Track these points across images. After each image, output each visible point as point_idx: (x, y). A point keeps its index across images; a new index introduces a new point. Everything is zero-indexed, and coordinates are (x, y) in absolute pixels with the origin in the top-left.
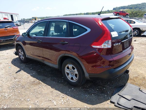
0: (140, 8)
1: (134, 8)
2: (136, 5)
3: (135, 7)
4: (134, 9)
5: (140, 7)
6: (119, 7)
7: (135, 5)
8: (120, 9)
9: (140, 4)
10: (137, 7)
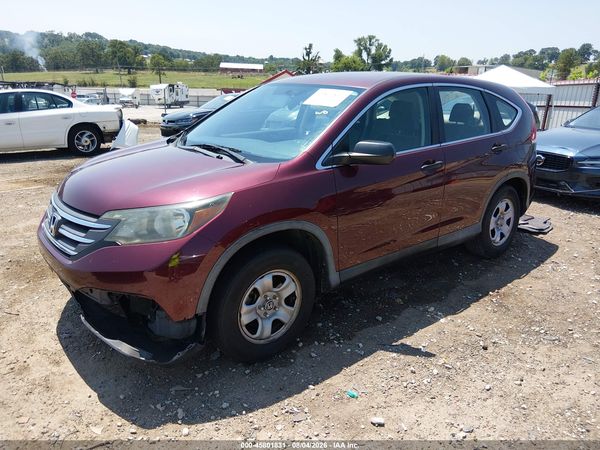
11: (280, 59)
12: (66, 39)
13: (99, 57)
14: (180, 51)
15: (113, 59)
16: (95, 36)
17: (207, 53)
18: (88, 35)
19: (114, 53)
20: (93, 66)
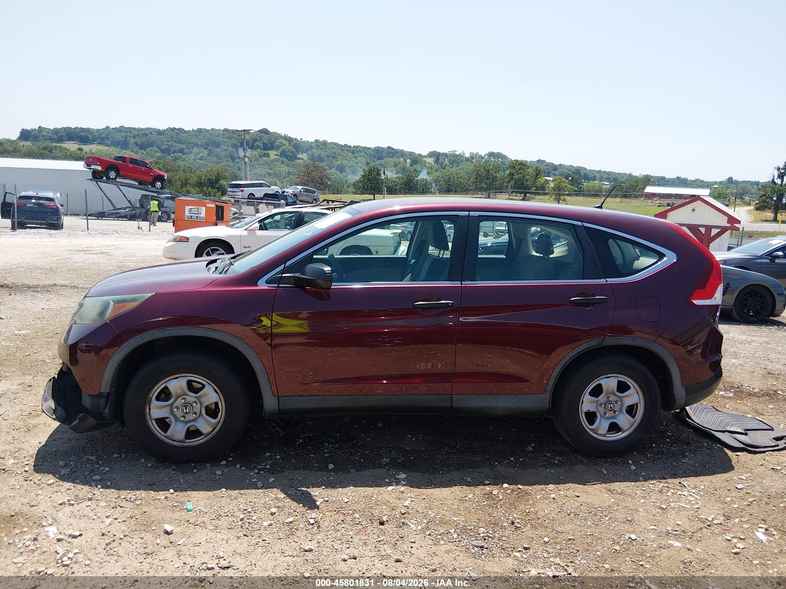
0: (166, 151)
1: (137, 144)
2: (146, 135)
3: (139, 141)
4: (136, 148)
5: (164, 147)
6: (56, 131)
7: (139, 130)
8: (60, 140)
9: (160, 133)
10: (151, 144)
11: (744, 182)
12: (467, 159)
13: (494, 179)
14: (598, 172)
15: (509, 182)
16: (498, 155)
17: (634, 174)
18: (491, 154)
19: (512, 174)
20: (486, 190)
